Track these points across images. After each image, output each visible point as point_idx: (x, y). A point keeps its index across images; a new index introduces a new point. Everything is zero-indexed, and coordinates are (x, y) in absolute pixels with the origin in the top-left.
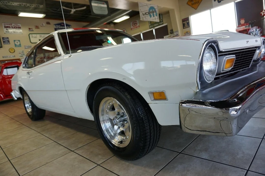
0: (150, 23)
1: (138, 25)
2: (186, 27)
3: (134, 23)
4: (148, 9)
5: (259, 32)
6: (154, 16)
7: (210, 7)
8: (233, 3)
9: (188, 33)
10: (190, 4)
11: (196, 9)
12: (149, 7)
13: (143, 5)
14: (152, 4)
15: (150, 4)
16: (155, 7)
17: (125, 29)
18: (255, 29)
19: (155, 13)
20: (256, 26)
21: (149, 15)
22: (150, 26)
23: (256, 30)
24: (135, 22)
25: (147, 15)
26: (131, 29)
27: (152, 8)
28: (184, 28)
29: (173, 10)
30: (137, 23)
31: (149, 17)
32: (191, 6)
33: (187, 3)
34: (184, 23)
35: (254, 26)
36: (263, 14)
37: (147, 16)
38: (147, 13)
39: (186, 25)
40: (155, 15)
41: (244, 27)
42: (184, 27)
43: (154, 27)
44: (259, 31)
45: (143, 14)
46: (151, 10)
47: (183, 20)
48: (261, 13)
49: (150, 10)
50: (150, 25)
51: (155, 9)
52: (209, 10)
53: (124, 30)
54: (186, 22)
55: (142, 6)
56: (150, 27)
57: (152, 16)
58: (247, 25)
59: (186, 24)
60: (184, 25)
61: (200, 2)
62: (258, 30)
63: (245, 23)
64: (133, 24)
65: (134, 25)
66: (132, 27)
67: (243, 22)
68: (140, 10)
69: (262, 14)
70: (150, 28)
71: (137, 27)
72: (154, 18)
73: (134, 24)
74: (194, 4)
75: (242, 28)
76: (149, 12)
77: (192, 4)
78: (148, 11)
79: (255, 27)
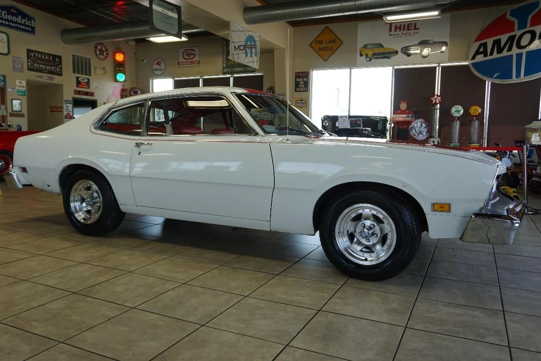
0: (225, 62)
1: (196, 59)
2: (301, 90)
3: (186, 51)
4: (244, 39)
5: (426, 130)
6: (251, 56)
7: (351, 64)
8: (391, 68)
9: (303, 101)
10: (317, 47)
11: (325, 61)
12: (246, 37)
13: (238, 30)
14: (252, 32)
15: (249, 31)
16: (256, 39)
17: (164, 61)
18: (420, 123)
19: (254, 50)
20: (423, 118)
21: (244, 51)
22: (223, 68)
23: (422, 126)
24: (192, 51)
25: (241, 50)
26: (179, 64)
27: (250, 38)
28: (296, 91)
29: (283, 50)
30: (194, 55)
31: (244, 55)
32: (317, 50)
33: (310, 45)
34: (298, 80)
35: (420, 118)
36: (434, 102)
37: (240, 52)
38: (242, 48)
39: (302, 85)
40: (253, 54)
41: (405, 116)
42: (297, 89)
43: (232, 73)
44: (425, 128)
45: (235, 47)
46: (249, 43)
47: (297, 74)
48: (432, 99)
49: (246, 41)
50: (225, 66)
51: (255, 42)
52: (349, 70)
53: (160, 60)
54: (301, 80)
55: (235, 31)
56: (225, 70)
57: (249, 55)
58: (409, 113)
59: (302, 83)
60: (297, 85)
61: (334, 49)
62: (424, 125)
63: (407, 109)
64: (184, 55)
65: (186, 57)
66: (181, 60)
67: (403, 106)
68: (232, 37)
69: (432, 101)
70: (224, 73)
71: (192, 63)
72: (251, 59)
73: (188, 55)
74: (322, 49)
75: (403, 117)
76: (245, 45)
77: (319, 50)
78: (243, 44)
79: (421, 120)
